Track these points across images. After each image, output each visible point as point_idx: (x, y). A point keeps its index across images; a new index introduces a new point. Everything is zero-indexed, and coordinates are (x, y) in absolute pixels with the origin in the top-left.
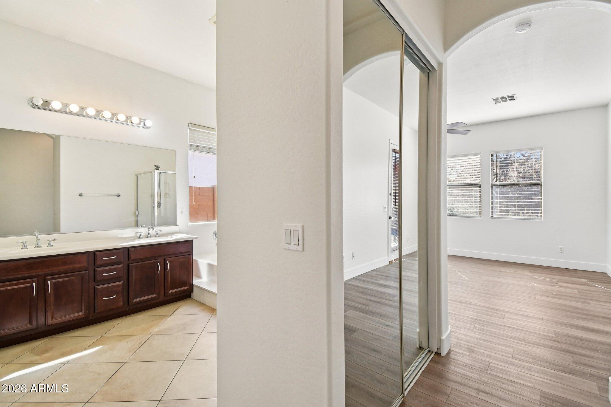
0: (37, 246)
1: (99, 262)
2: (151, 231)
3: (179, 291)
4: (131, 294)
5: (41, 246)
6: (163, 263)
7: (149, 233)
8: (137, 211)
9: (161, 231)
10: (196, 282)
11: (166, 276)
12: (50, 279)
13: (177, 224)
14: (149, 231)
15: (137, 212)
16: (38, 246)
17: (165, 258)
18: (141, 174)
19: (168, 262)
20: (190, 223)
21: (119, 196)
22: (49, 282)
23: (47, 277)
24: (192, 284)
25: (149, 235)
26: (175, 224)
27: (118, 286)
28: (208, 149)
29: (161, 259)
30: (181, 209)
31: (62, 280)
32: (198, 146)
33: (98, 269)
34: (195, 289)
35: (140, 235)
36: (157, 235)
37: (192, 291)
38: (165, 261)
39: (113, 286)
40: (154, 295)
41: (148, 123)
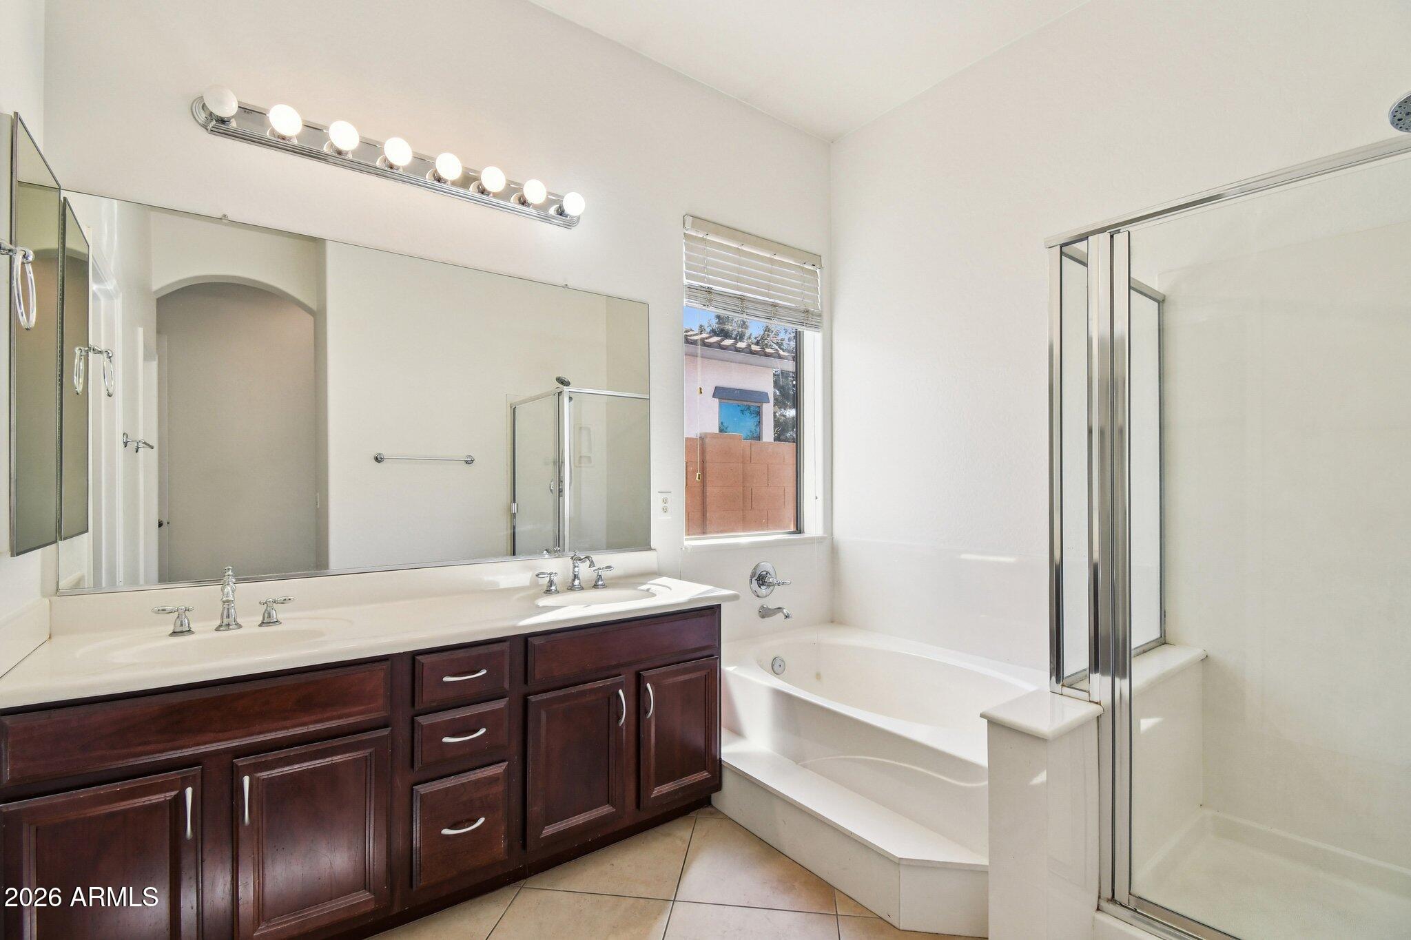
0: (226, 621)
1: (428, 696)
2: (584, 570)
3: (683, 789)
4: (535, 809)
5: (239, 621)
6: (632, 689)
7: (575, 577)
8: (514, 502)
9: (610, 567)
10: (730, 751)
11: (642, 736)
12: (252, 770)
13: (653, 545)
14: (576, 569)
15: (514, 506)
16: (228, 625)
17: (638, 669)
18: (524, 402)
19: (648, 686)
20: (687, 539)
21: (469, 462)
22: (246, 780)
23: (240, 762)
24: (720, 760)
25: (577, 582)
26: (645, 545)
27: (492, 780)
28: (737, 302)
29: (627, 677)
30: (664, 495)
31: (297, 767)
32: (709, 291)
33: (424, 720)
34: (728, 780)
35: (551, 583)
36: (600, 583)
37: (718, 787)
38: (639, 681)
39: (476, 783)
40: (606, 809)
41: (574, 204)
